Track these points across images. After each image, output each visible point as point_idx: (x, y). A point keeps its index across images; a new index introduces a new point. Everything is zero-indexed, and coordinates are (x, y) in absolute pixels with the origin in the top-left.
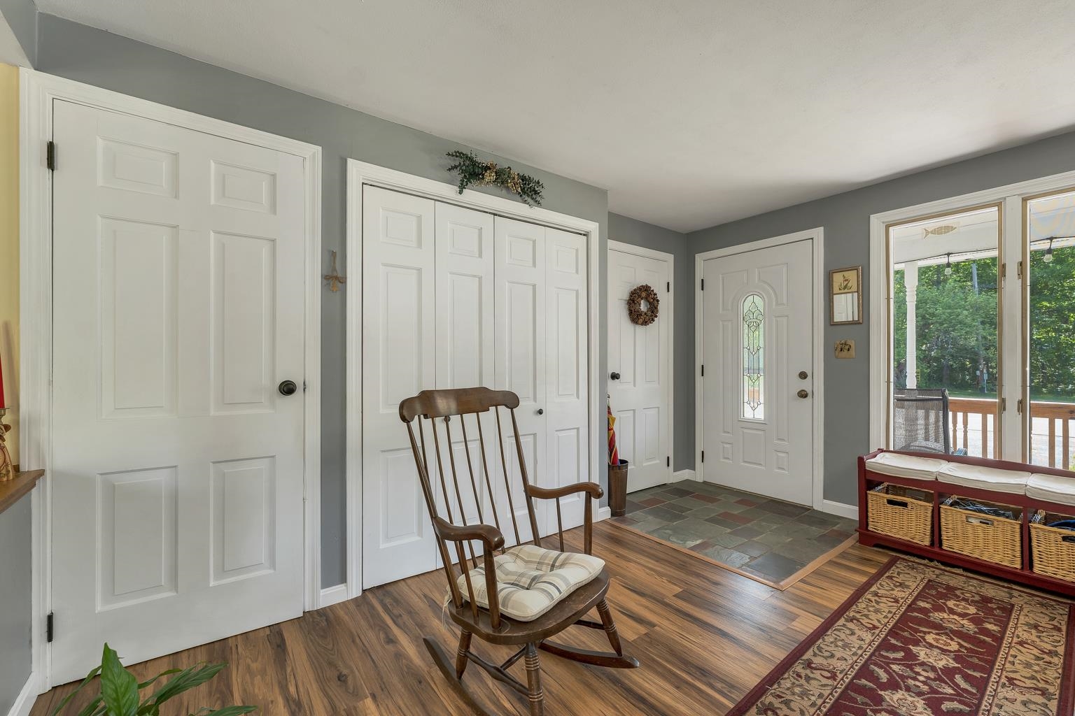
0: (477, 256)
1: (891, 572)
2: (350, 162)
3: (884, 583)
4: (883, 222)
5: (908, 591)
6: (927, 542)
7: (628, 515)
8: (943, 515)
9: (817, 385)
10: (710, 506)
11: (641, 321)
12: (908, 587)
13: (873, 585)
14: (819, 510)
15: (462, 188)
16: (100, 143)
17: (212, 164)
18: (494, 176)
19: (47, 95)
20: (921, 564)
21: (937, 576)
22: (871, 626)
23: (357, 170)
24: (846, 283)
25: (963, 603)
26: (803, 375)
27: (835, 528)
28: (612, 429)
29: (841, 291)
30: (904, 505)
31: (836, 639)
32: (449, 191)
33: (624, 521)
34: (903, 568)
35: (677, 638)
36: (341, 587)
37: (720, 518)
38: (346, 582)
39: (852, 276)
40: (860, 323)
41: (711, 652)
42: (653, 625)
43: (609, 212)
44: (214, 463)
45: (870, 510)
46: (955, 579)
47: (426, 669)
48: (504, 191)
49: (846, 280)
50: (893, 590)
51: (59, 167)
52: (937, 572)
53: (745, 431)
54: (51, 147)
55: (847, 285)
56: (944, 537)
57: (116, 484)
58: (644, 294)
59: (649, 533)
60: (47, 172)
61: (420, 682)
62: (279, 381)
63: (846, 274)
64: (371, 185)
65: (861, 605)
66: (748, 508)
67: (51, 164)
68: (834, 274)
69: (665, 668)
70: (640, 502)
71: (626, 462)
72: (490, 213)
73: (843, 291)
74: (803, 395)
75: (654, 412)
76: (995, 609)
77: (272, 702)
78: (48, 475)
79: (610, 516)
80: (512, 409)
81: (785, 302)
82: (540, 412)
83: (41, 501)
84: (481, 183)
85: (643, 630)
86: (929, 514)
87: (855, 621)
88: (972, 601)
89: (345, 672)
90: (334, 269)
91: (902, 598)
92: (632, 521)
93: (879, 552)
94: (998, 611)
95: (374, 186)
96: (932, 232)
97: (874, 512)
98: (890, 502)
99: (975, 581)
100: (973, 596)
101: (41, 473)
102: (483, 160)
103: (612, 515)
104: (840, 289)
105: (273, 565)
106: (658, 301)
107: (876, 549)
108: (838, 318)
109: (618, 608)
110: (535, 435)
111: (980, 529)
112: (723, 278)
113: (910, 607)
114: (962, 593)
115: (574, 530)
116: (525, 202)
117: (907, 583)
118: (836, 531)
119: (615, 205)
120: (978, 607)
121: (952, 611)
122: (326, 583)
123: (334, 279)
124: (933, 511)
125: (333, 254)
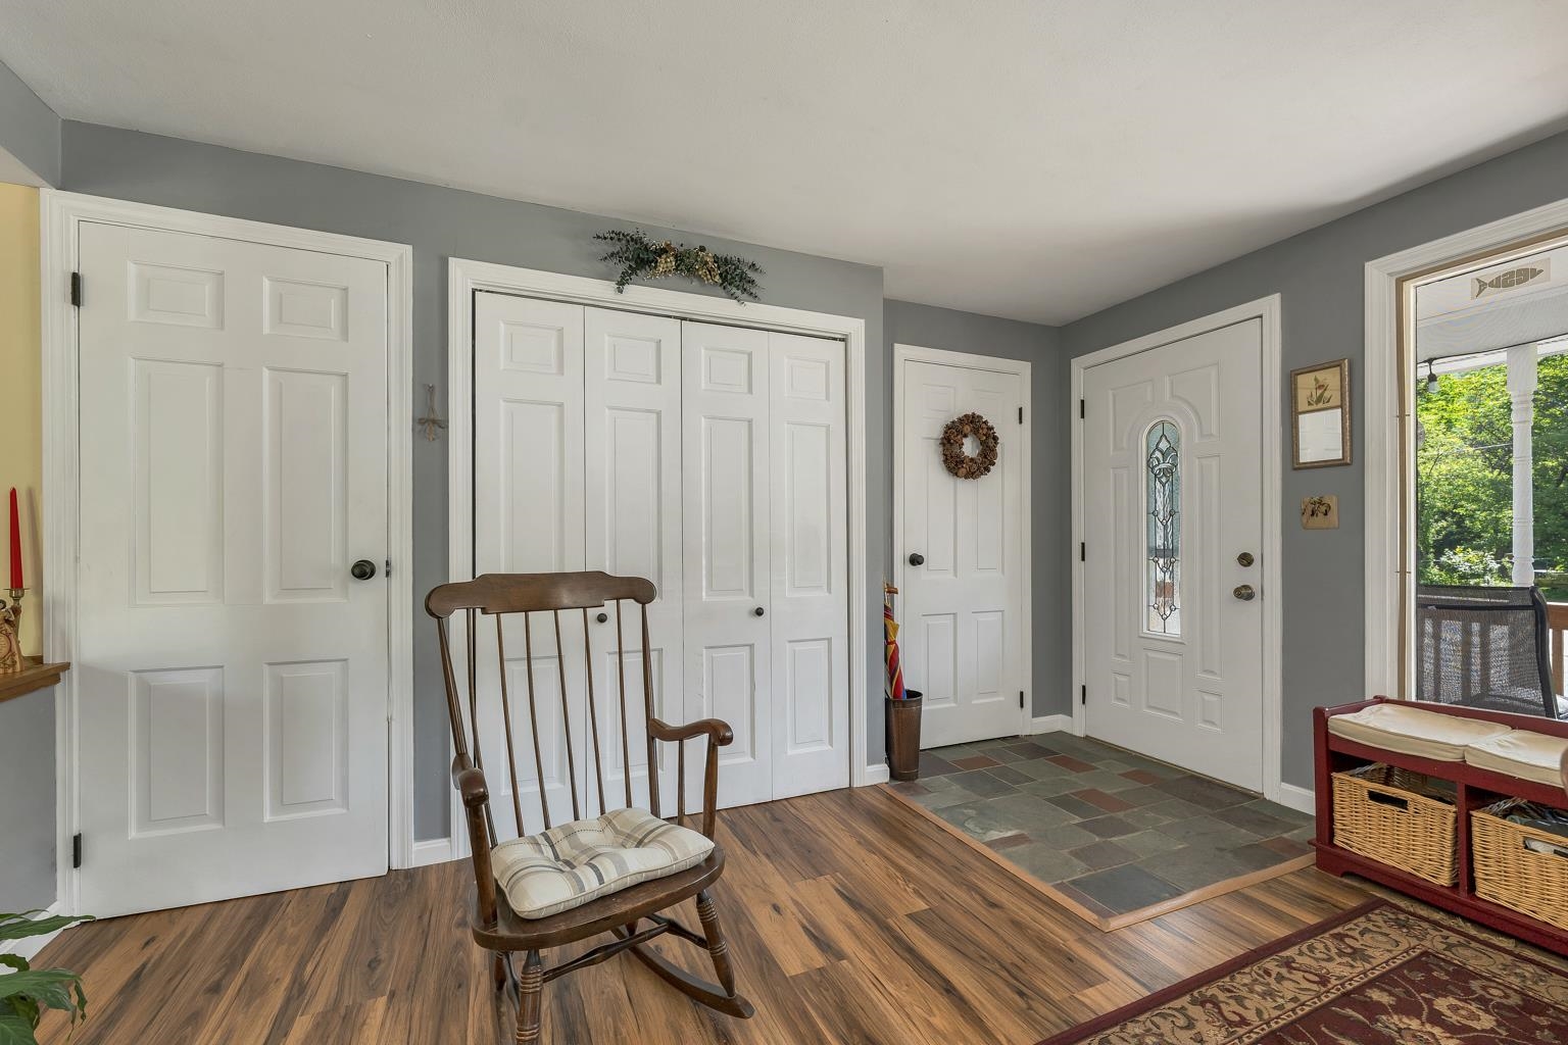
0: (655, 381)
1: (1351, 926)
2: (452, 261)
3: (1320, 946)
4: (1390, 274)
5: (1360, 966)
6: (1444, 879)
7: (920, 781)
8: (1476, 830)
9: (1270, 576)
10: (1073, 777)
11: (963, 471)
12: (1366, 958)
13: (1294, 944)
14: (1274, 800)
15: (622, 283)
16: (132, 268)
17: (266, 283)
18: (671, 262)
19: (72, 217)
20: (1426, 920)
21: (1449, 947)
22: (1237, 1019)
23: (463, 274)
24: (1319, 392)
25: (1473, 1007)
26: (1245, 560)
27: (1285, 835)
28: (894, 642)
29: (1311, 408)
30: (1401, 803)
31: (1149, 1030)
32: (603, 289)
33: (907, 789)
34: (1381, 924)
35: (866, 985)
36: (442, 842)
37: (1076, 798)
38: (450, 836)
39: (1331, 378)
40: (1347, 464)
41: (907, 1014)
42: (840, 956)
43: (885, 300)
44: (270, 664)
45: (1337, 808)
46: (1486, 959)
47: (478, 970)
48: (696, 283)
49: (1320, 387)
50: (1330, 959)
51: (85, 303)
52: (1454, 939)
53: (1151, 654)
54: (76, 279)
55: (1322, 395)
56: (1479, 874)
57: (152, 684)
58: (967, 429)
59: (936, 811)
60: (72, 309)
61: (460, 986)
62: (352, 562)
63: (1321, 375)
64: (487, 291)
65: (1243, 979)
66: (1140, 785)
67: (76, 300)
68: (1299, 377)
69: (813, 1025)
70: (954, 762)
71: (919, 694)
72: (675, 317)
73: (1315, 407)
74: (1244, 593)
75: (995, 618)
76: (1542, 1028)
77: (278, 980)
78: (75, 670)
79: (887, 779)
80: (644, 604)
81: (1214, 431)
82: (759, 612)
83: (68, 699)
84: (654, 275)
85: (819, 960)
86: (1449, 827)
87: (1209, 1006)
88: (1499, 1006)
89: (383, 955)
90: (432, 410)
91: (1338, 978)
92: (925, 790)
93: (1352, 887)
94: (1546, 1032)
95: (492, 292)
96: (1491, 284)
97: (1346, 812)
98: (1374, 796)
99: (1531, 968)
100: (1507, 996)
101: (66, 667)
102: (656, 241)
103: (893, 776)
104: (1309, 404)
105: (346, 803)
106: (995, 439)
107: (1346, 881)
108: (1307, 455)
109: (804, 921)
110: (751, 646)
111: (1553, 865)
112: (1114, 396)
113: (1346, 999)
114: (1484, 988)
115: (820, 797)
116: (732, 296)
117: (1370, 952)
118: (1285, 840)
119: (896, 288)
120: (1501, 1016)
121: (1436, 1018)
122: (422, 834)
123: (430, 423)
124: (1456, 820)
125: (431, 389)
